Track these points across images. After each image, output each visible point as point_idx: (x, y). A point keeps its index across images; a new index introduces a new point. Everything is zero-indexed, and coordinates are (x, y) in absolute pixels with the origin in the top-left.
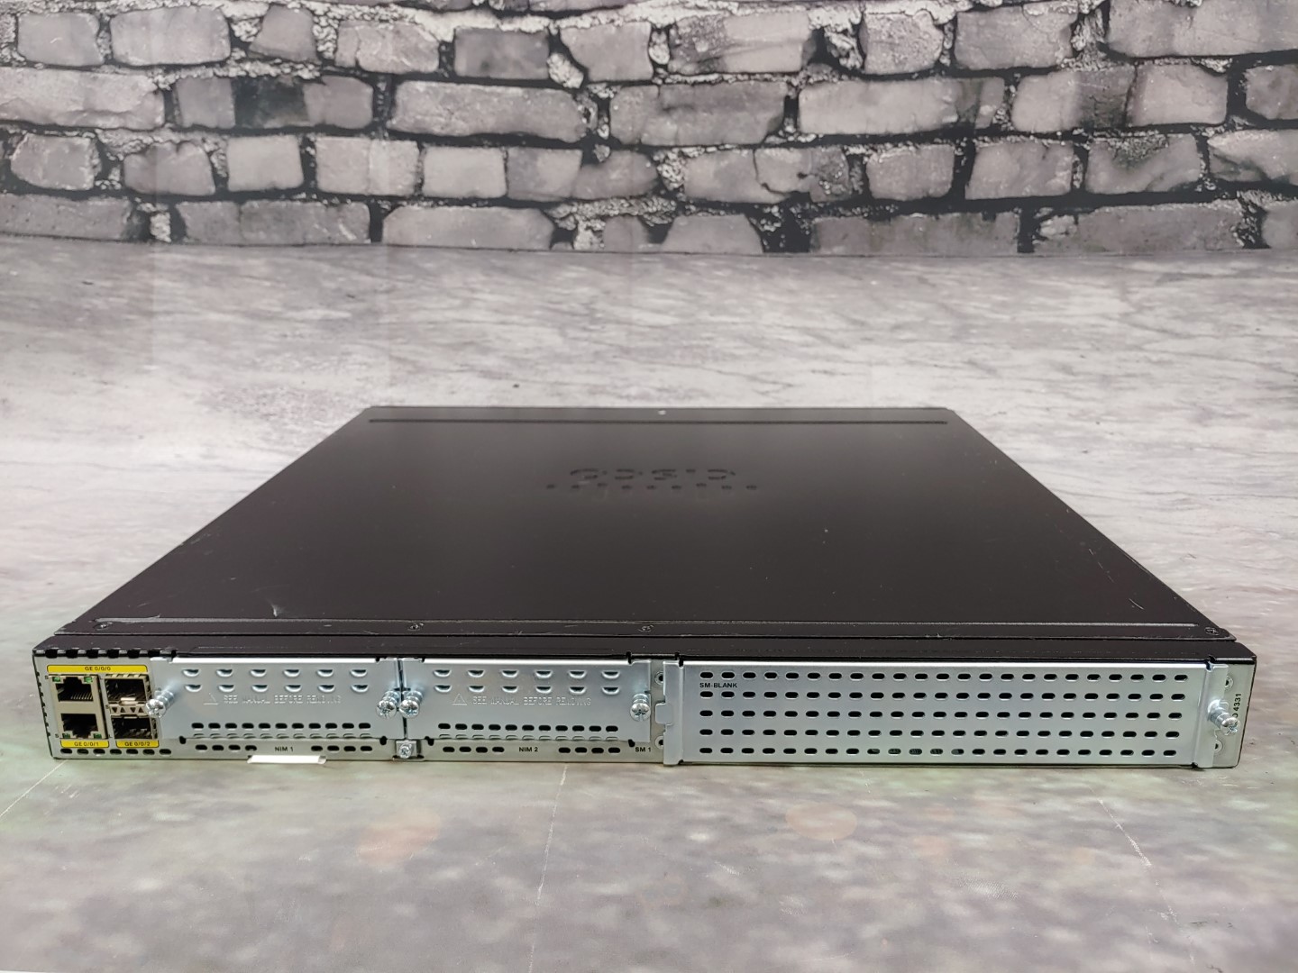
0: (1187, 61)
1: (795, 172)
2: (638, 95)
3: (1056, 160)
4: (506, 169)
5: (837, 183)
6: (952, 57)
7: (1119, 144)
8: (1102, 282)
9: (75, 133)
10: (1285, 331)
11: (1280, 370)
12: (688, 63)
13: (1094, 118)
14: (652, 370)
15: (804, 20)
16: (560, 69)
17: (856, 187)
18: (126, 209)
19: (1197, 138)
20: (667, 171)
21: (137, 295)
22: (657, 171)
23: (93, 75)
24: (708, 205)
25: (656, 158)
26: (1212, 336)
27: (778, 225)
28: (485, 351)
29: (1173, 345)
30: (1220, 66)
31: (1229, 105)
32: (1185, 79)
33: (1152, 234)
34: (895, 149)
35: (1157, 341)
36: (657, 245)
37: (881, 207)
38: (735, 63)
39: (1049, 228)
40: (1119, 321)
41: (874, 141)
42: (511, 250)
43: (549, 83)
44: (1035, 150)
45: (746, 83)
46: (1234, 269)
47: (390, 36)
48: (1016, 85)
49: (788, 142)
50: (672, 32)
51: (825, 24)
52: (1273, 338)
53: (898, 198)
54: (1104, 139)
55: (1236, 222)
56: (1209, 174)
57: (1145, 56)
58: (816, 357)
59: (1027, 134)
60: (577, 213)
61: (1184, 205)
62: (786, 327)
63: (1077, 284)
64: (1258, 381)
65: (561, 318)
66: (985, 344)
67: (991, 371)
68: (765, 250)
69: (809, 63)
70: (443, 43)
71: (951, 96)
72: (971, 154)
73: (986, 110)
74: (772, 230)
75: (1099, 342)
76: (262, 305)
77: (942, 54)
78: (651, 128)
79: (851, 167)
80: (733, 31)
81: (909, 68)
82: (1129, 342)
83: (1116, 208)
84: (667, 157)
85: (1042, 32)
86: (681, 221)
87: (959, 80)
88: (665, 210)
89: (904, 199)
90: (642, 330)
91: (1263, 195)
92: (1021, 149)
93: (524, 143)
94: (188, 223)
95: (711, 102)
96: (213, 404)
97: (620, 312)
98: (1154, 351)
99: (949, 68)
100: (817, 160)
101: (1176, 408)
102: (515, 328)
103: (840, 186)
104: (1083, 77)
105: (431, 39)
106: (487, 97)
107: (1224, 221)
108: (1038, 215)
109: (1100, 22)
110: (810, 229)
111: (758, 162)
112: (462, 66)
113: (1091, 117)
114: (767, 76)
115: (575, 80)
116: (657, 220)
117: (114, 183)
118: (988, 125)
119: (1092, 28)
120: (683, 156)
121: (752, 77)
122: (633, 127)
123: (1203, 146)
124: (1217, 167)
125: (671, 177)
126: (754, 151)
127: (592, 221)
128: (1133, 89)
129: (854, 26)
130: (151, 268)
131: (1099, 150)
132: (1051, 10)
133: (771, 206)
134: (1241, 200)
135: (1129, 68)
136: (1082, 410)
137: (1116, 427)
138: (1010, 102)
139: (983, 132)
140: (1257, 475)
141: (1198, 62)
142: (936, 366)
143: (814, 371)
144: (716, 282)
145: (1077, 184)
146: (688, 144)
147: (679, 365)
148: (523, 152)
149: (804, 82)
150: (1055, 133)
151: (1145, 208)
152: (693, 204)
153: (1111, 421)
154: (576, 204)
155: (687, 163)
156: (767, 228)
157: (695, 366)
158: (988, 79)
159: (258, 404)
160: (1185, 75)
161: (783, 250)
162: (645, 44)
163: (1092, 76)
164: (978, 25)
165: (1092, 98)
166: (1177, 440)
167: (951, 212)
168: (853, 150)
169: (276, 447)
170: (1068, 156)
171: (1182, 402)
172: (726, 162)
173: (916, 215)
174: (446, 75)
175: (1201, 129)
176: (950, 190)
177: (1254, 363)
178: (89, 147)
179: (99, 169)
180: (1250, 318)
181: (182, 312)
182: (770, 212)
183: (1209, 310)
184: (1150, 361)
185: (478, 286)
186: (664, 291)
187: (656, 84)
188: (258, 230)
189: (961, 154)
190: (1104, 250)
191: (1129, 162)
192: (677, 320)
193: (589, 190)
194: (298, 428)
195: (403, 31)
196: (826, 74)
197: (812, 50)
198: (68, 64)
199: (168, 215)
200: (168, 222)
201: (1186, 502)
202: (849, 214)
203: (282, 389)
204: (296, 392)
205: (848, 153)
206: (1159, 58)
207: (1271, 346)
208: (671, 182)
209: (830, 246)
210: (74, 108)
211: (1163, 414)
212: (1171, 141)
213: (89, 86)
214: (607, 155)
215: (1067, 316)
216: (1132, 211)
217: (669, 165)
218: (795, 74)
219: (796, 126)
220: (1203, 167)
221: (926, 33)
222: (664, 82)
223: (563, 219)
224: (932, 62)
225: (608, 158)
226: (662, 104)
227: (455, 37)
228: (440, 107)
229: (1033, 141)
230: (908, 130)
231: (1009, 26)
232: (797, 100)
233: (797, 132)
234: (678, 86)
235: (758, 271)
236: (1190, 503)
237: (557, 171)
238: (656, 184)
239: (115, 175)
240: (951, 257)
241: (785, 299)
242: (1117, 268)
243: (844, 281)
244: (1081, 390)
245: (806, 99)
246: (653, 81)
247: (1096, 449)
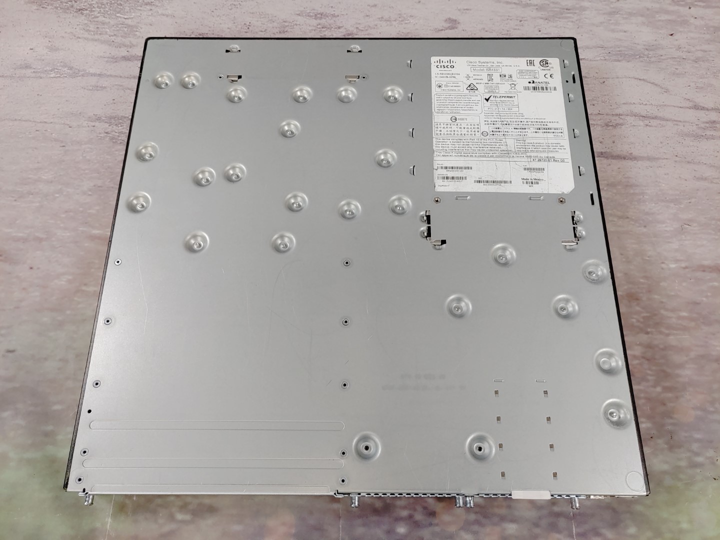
96: (38, 2)
247: (681, 32)
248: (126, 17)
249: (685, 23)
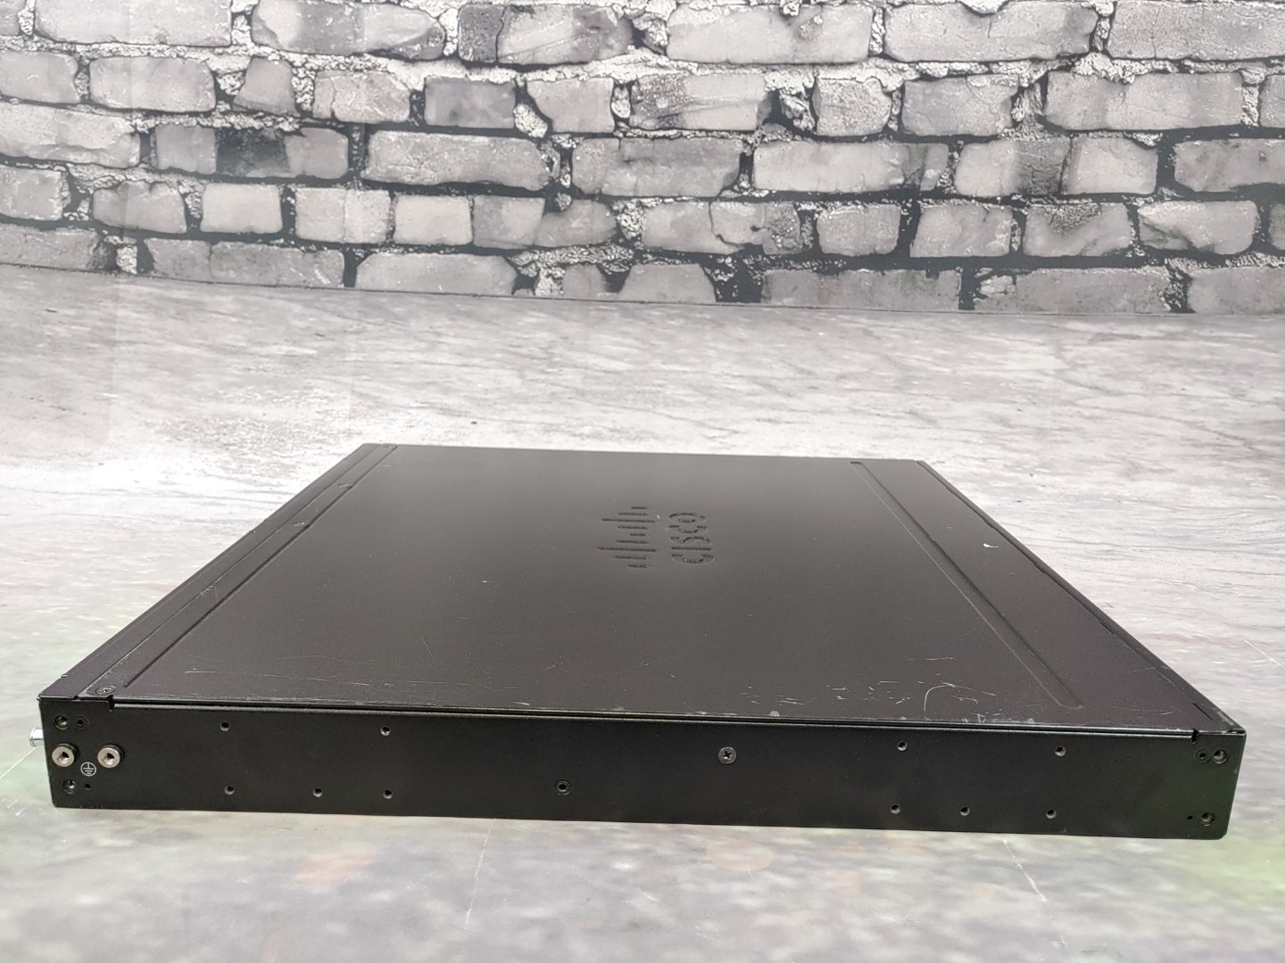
0: (1120, 134)
1: (749, 225)
2: (600, 147)
3: (996, 223)
4: (472, 216)
5: (788, 237)
6: (900, 123)
7: (1054, 210)
8: (1038, 339)
9: (46, 166)
10: (1208, 392)
11: (1203, 428)
12: (648, 118)
13: (1032, 185)
14: (606, 412)
15: (761, 82)
16: (525, 119)
17: (807, 242)
18: (92, 240)
19: (1127, 206)
20: (625, 220)
21: (99, 324)
22: (616, 220)
23: (67, 112)
24: (664, 254)
25: (615, 208)
26: (1141, 394)
27: (731, 275)
28: (446, 391)
29: (1104, 401)
30: (1150, 140)
31: (1158, 177)
32: (1117, 152)
33: (1086, 296)
34: (844, 207)
35: (1089, 398)
36: (615, 294)
37: (830, 262)
38: (694, 120)
39: (988, 287)
40: (1054, 376)
41: (825, 199)
42: (475, 295)
43: (515, 132)
44: (977, 213)
45: (703, 139)
46: (1161, 331)
47: (363, 86)
48: (959, 151)
49: (743, 196)
50: (634, 88)
51: (779, 87)
52: (1197, 398)
53: (846, 253)
54: (1040, 205)
55: (1164, 288)
56: (1139, 242)
57: (1080, 129)
58: (762, 406)
59: (969, 198)
60: (538, 260)
61: (1116, 269)
62: (734, 377)
63: (1016, 340)
64: (1182, 438)
65: (519, 361)
66: (927, 395)
67: (931, 422)
68: (718, 299)
69: (764, 124)
70: (414, 92)
71: (898, 159)
72: (916, 214)
73: (931, 173)
74: (726, 280)
75: (1034, 396)
76: (228, 339)
77: (890, 119)
78: (611, 179)
79: (802, 222)
80: (693, 89)
81: (858, 131)
82: (1063, 397)
83: (1052, 270)
84: (626, 207)
85: (984, 103)
86: (638, 270)
87: (906, 144)
88: (623, 258)
89: (852, 255)
90: (598, 374)
91: (1189, 262)
92: (962, 212)
93: (490, 191)
94: (155, 258)
95: (670, 155)
96: (174, 434)
97: (577, 357)
98: (1087, 407)
99: (896, 133)
100: (769, 214)
101: (1106, 462)
102: (476, 370)
103: (792, 240)
104: (1022, 146)
105: (403, 88)
106: (455, 146)
107: (1152, 286)
108: (979, 274)
109: (1038, 96)
110: (761, 280)
111: (713, 213)
112: (431, 116)
113: (1029, 184)
114: (723, 133)
115: (540, 130)
116: (615, 269)
117: (83, 215)
118: (932, 188)
119: (1031, 101)
120: (641, 206)
121: (710, 134)
122: (594, 177)
123: (1133, 215)
124: (1146, 235)
125: (629, 225)
126: (710, 204)
127: (553, 268)
128: (1068, 159)
129: (807, 90)
130: (116, 298)
131: (1036, 216)
132: (993, 83)
133: (726, 257)
134: (1168, 266)
135: (1065, 139)
136: (1018, 462)
137: (1048, 479)
138: (954, 167)
139: (927, 194)
140: (1181, 527)
141: (1130, 136)
142: (878, 415)
143: (758, 420)
144: (669, 331)
145: (1015, 247)
146: (646, 194)
147: (632, 409)
148: (488, 200)
149: (759, 140)
150: (995, 198)
151: (1079, 271)
152: (650, 253)
153: (1044, 473)
154: (538, 252)
155: (645, 212)
156: (720, 277)
157: (647, 410)
158: (932, 144)
159: (218, 434)
160: (1117, 149)
161: (734, 300)
162: (608, 99)
163: (1030, 146)
164: (924, 94)
165: (1030, 166)
166: (1105, 493)
167: (896, 268)
168: (805, 207)
169: (235, 476)
170: (1007, 220)
171: (1113, 456)
172: (683, 213)
173: (863, 270)
174: (417, 124)
175: (1132, 198)
176: (896, 248)
177: (1179, 421)
178: (59, 180)
179: (68, 201)
180: (1176, 378)
181: (146, 343)
182: (724, 263)
183: (1139, 369)
184: (1083, 416)
185: (443, 330)
186: (619, 339)
187: (617, 137)
188: (227, 269)
189: (907, 214)
190: (1040, 309)
191: (1064, 228)
192: (630, 367)
193: (551, 238)
194: (257, 458)
195: (376, 81)
196: (780, 135)
197: (767, 110)
198: (43, 100)
199: (135, 249)
200: (135, 255)
201: (1110, 553)
202: (800, 267)
203: (242, 420)
204: (256, 423)
205: (799, 209)
206: (1093, 131)
207: (1195, 405)
208: (629, 230)
209: (780, 298)
210: (46, 142)
211: (1094, 467)
212: (1103, 209)
213: (63, 122)
214: (568, 204)
215: (1005, 371)
216: (1067, 273)
217: (627, 214)
218: (751, 133)
219: (750, 181)
220: (1133, 234)
221: (874, 99)
222: (625, 136)
223: (525, 266)
224: (881, 127)
225: (569, 206)
226: (623, 156)
227: (425, 86)
228: (410, 157)
229: (975, 204)
230: (857, 190)
231: (953, 95)
232: (752, 157)
233: (751, 187)
234: (637, 139)
235: (711, 320)
236: (1114, 555)
237: (520, 219)
238: (615, 232)
239: (84, 208)
240: (896, 312)
241: (735, 348)
242: (1053, 327)
243: (793, 332)
244: (1017, 442)
245: (761, 156)
246: (615, 134)
247: (1029, 499)
248: (284, 455)
249: (1031, 491)
